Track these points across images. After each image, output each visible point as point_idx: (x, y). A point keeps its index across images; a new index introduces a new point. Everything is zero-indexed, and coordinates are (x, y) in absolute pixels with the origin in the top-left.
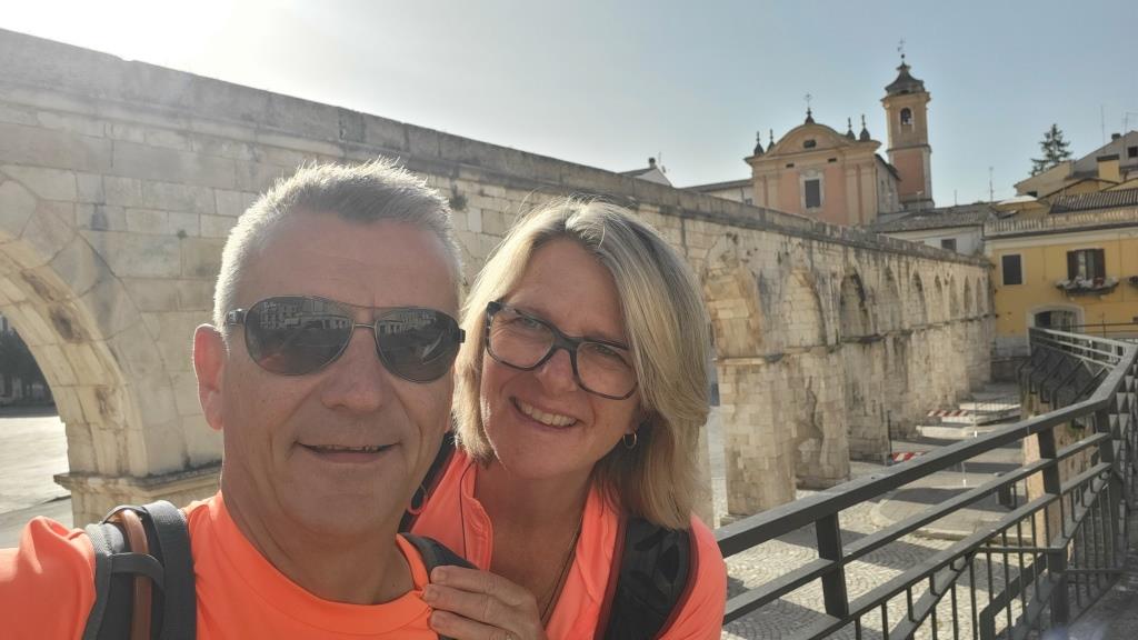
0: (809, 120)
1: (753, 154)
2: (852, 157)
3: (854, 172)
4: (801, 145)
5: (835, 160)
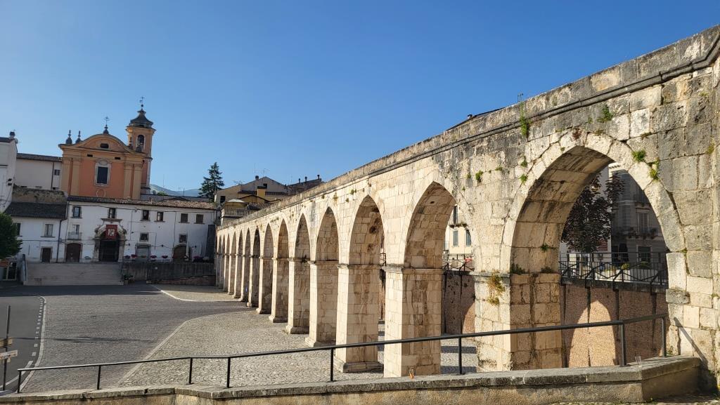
0: (106, 132)
1: (65, 143)
2: (130, 159)
3: (130, 168)
4: (99, 145)
5: (119, 158)
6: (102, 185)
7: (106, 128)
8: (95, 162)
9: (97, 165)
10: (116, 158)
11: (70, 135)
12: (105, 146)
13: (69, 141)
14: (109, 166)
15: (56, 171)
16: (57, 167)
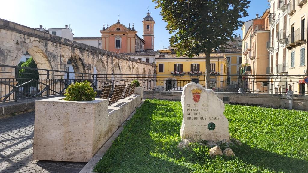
0: (119, 23)
1: (102, 30)
2: (129, 35)
3: (129, 39)
4: (116, 29)
5: (125, 35)
6: (118, 48)
7: (119, 20)
8: (115, 37)
9: (116, 39)
10: (123, 35)
11: (104, 26)
12: (118, 29)
13: (104, 29)
14: (120, 39)
15: (100, 43)
16: (100, 41)
